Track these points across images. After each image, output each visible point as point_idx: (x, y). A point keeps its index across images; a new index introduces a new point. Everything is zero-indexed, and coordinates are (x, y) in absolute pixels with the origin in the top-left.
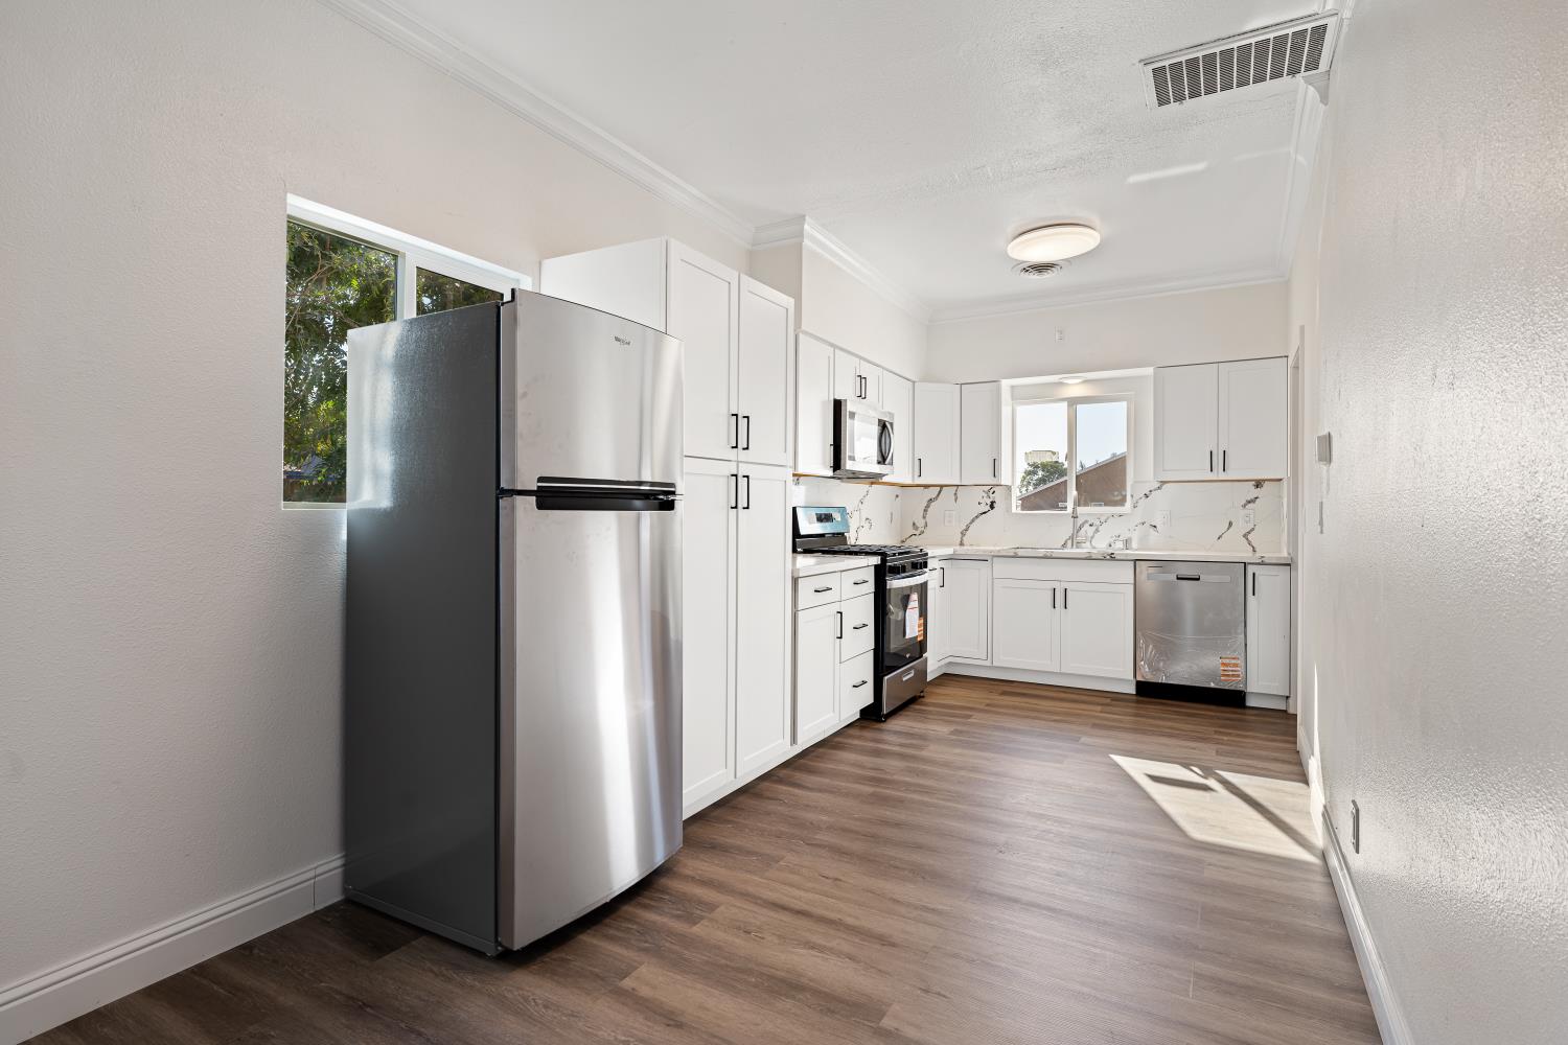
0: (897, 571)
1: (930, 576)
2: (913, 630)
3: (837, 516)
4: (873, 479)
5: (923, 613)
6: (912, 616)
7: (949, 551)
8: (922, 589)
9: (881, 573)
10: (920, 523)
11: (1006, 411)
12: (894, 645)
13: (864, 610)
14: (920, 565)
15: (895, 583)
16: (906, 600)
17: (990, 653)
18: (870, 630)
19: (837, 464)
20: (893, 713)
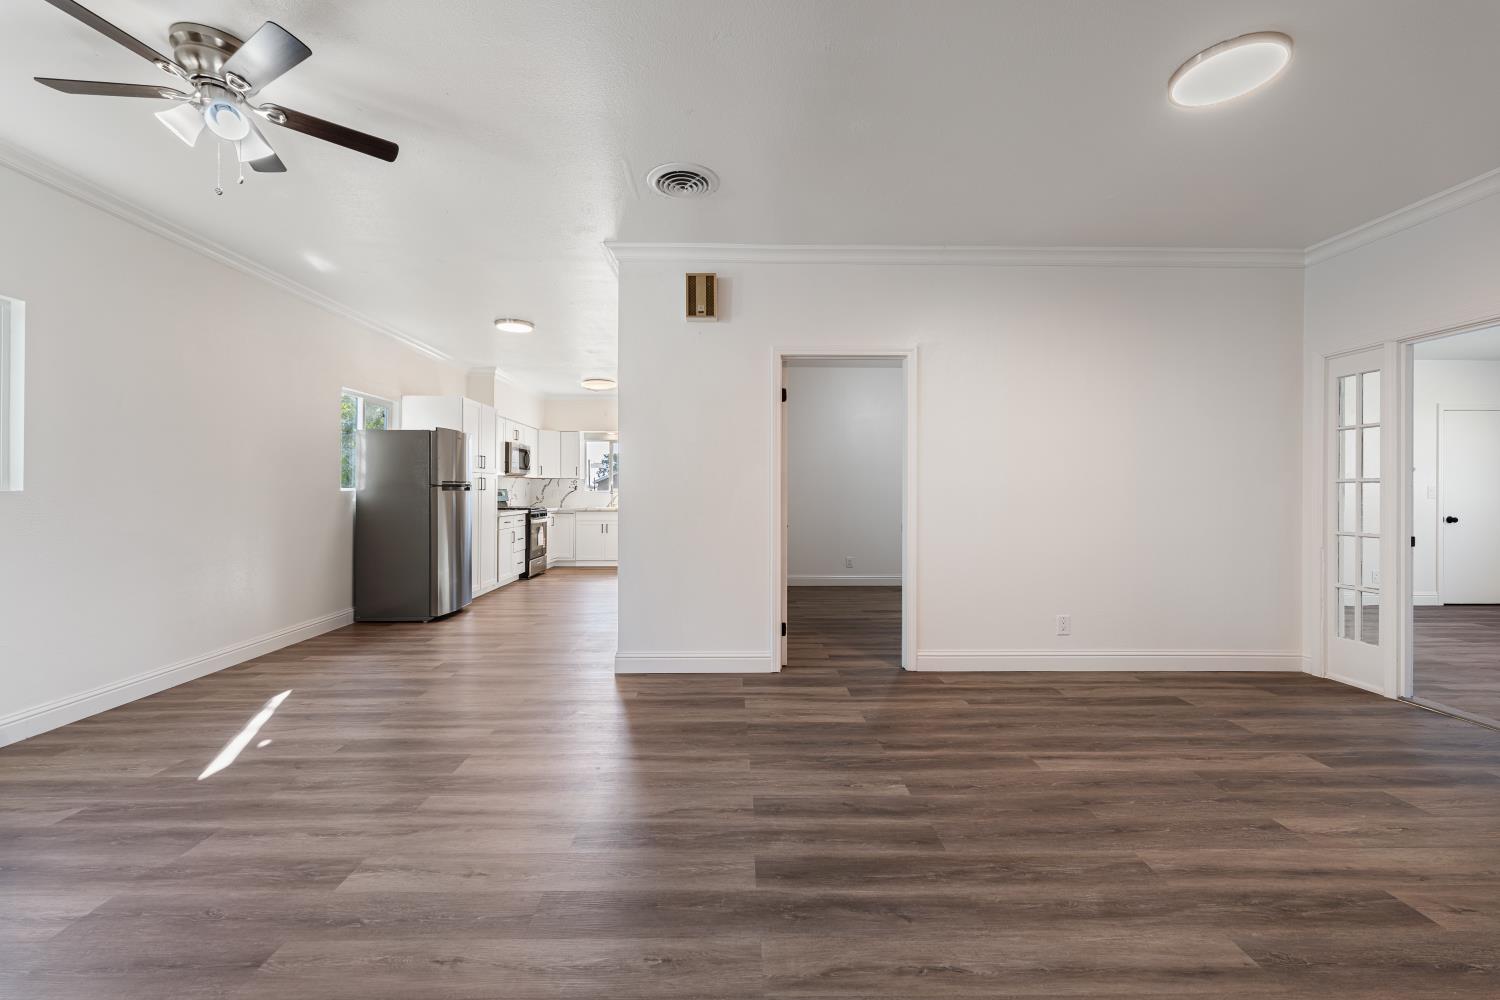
0: (534, 516)
1: (547, 520)
2: (541, 542)
3: (504, 494)
4: (521, 476)
5: (545, 536)
6: (541, 536)
7: (556, 509)
8: (544, 525)
9: (529, 517)
10: (540, 497)
11: (582, 444)
12: (533, 548)
13: (521, 532)
14: (544, 515)
15: (534, 521)
16: (538, 529)
17: (574, 555)
18: (524, 541)
19: (507, 471)
20: (532, 577)
